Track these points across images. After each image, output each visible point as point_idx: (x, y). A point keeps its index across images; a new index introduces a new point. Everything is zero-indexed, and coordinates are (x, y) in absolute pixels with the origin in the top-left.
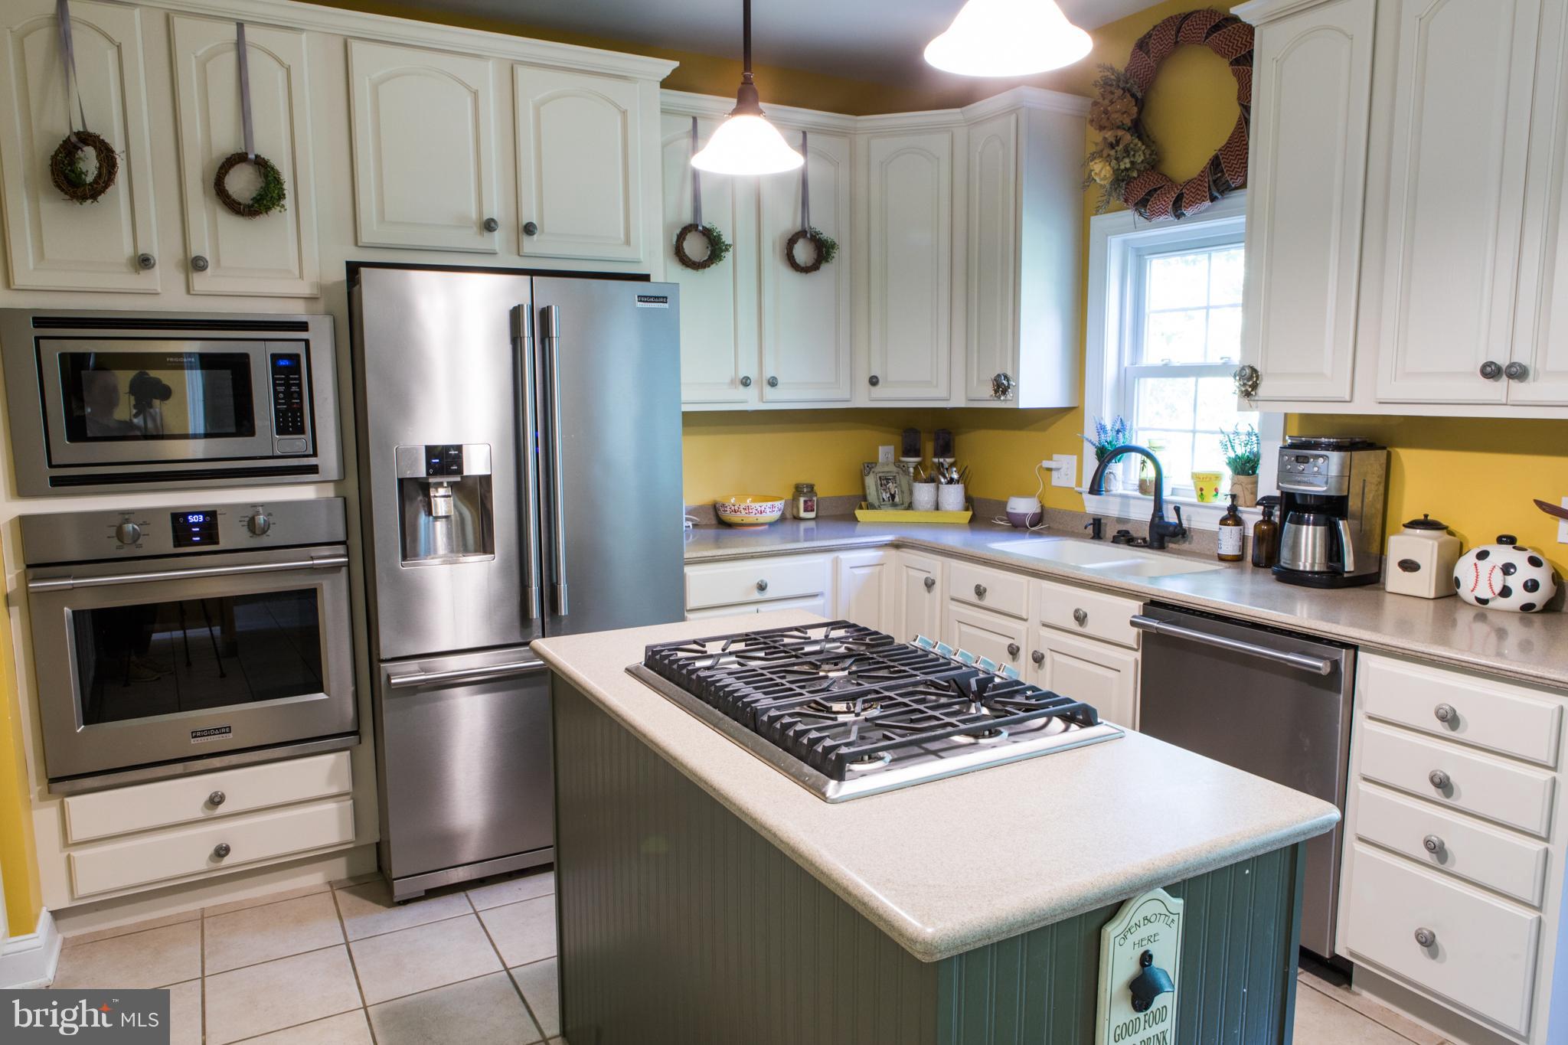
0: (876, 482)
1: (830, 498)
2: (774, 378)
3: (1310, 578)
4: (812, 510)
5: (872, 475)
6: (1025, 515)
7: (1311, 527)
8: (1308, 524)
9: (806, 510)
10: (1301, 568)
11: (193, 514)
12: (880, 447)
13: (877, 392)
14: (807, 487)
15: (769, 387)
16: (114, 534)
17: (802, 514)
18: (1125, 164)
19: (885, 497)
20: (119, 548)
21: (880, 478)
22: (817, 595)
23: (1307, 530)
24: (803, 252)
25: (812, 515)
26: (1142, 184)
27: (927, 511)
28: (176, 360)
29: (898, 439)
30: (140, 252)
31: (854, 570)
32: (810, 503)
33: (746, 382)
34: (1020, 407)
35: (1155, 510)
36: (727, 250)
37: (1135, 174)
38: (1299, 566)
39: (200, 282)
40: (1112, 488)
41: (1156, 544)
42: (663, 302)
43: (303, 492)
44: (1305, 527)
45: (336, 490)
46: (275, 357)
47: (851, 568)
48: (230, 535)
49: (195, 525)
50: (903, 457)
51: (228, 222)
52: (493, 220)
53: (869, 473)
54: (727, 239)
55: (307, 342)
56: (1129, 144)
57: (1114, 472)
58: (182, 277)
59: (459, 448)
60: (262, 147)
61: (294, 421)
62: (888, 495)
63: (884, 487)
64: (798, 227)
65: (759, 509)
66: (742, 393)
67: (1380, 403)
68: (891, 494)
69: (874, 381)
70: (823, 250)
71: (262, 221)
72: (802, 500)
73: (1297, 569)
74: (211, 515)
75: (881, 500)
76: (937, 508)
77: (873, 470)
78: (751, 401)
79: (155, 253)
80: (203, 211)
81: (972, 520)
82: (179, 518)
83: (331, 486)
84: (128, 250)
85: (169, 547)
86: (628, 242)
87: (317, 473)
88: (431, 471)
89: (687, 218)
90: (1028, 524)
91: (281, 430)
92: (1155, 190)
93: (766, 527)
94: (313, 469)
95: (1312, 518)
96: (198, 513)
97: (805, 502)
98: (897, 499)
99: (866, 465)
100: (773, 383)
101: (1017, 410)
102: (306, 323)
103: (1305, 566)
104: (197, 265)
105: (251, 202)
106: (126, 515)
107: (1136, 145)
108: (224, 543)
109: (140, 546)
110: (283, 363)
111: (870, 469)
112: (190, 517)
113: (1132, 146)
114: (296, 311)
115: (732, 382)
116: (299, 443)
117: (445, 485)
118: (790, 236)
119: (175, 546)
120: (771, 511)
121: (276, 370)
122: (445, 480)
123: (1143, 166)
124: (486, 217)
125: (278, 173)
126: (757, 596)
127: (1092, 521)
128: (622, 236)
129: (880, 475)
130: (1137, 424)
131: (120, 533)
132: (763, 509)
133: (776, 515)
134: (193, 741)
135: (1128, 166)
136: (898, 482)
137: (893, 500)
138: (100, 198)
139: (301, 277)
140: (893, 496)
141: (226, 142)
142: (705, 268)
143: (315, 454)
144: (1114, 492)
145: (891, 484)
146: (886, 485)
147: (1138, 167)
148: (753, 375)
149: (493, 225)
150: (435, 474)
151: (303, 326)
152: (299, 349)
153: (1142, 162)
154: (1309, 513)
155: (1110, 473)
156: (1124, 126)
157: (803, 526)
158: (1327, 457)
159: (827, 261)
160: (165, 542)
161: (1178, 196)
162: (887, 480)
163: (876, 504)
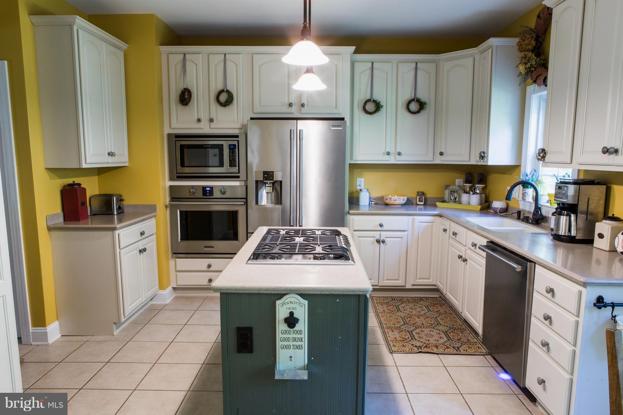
0: (449, 192)
1: (433, 198)
2: (400, 152)
3: (562, 238)
4: (422, 202)
5: (448, 190)
6: (497, 208)
7: (565, 217)
8: (564, 215)
9: (419, 201)
10: (560, 234)
11: (207, 187)
12: (456, 180)
13: (443, 158)
14: (421, 193)
15: (398, 155)
16: (189, 192)
17: (418, 203)
18: (529, 65)
19: (452, 198)
20: (190, 195)
21: (451, 191)
22: (405, 231)
23: (563, 218)
24: (414, 106)
25: (422, 203)
26: (536, 73)
27: (465, 205)
28: (207, 146)
29: (464, 176)
30: (199, 118)
31: (420, 223)
32: (421, 199)
33: (388, 154)
34: (488, 164)
35: (535, 208)
36: (382, 107)
37: (533, 69)
38: (559, 233)
39: (213, 125)
40: (526, 199)
41: (534, 223)
42: (340, 127)
43: (236, 183)
44: (562, 216)
45: (245, 183)
46: (230, 145)
47: (420, 222)
48: (217, 194)
49: (208, 190)
50: (464, 184)
51: (221, 109)
52: (291, 103)
53: (447, 189)
54: (382, 104)
55: (238, 141)
56: (530, 57)
57: (527, 192)
58: (209, 124)
59: (273, 172)
60: (229, 88)
61: (234, 163)
62: (454, 198)
63: (452, 195)
64: (413, 97)
65: (394, 199)
66: (387, 157)
67: (580, 164)
68: (455, 197)
69: (441, 154)
70: (422, 106)
71: (228, 108)
72: (418, 197)
73: (558, 234)
74: (212, 188)
75: (450, 199)
76: (469, 204)
77: (448, 188)
78: (392, 160)
79: (202, 118)
80: (214, 106)
81: (481, 209)
82: (204, 188)
83: (243, 182)
84: (196, 118)
85: (201, 196)
86: (336, 107)
87: (239, 178)
88: (264, 179)
89: (368, 97)
90: (498, 212)
91: (230, 166)
92: (539, 75)
93: (400, 206)
94: (238, 177)
95: (565, 213)
96: (209, 187)
97: (419, 198)
98: (457, 200)
99: (446, 186)
100: (399, 154)
101: (487, 166)
102: (238, 136)
103: (562, 233)
104: (211, 120)
105: (224, 103)
106: (193, 187)
107: (533, 57)
108: (215, 196)
109: (195, 195)
110: (232, 147)
111: (447, 187)
112: (207, 188)
113: (531, 58)
114: (236, 132)
115: (384, 153)
116: (235, 169)
117: (269, 183)
118: (408, 101)
119: (203, 196)
120: (402, 200)
121: (230, 149)
122: (269, 182)
123: (536, 65)
124: (290, 102)
125: (232, 94)
126: (379, 228)
127: (517, 212)
128: (334, 105)
129: (451, 190)
130: (542, 173)
131: (190, 192)
132: (396, 199)
133: (403, 202)
134: (205, 249)
135: (529, 66)
136: (458, 193)
137: (455, 200)
138: (189, 104)
139: (238, 123)
140: (455, 198)
141: (220, 87)
142: (373, 114)
143: (239, 173)
144: (527, 200)
145: (455, 194)
146: (453, 194)
147: (534, 66)
148: (392, 151)
149: (291, 105)
150: (265, 180)
151: (237, 136)
152: (236, 143)
153: (535, 64)
154: (565, 211)
155: (525, 192)
156: (530, 50)
157: (418, 207)
158: (567, 187)
159: (423, 109)
160: (200, 194)
161: (545, 78)
162: (454, 192)
163: (447, 200)
